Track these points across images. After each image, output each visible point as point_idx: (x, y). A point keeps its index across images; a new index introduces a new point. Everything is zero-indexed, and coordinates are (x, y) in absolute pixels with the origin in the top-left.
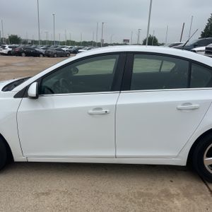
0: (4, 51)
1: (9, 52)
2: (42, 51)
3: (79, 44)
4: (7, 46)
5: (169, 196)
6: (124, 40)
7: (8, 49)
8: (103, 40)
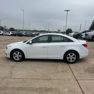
0: (9, 34)
1: (11, 34)
2: (24, 34)
3: (39, 31)
4: (11, 32)
5: (59, 65)
6: (58, 30)
7: (11, 33)
8: (49, 30)
